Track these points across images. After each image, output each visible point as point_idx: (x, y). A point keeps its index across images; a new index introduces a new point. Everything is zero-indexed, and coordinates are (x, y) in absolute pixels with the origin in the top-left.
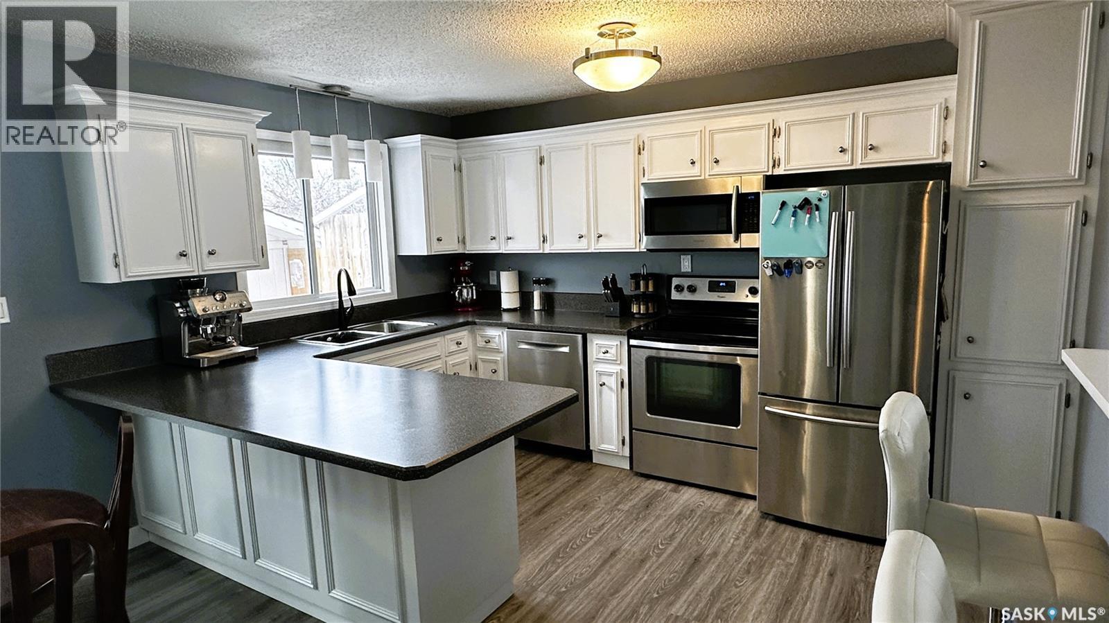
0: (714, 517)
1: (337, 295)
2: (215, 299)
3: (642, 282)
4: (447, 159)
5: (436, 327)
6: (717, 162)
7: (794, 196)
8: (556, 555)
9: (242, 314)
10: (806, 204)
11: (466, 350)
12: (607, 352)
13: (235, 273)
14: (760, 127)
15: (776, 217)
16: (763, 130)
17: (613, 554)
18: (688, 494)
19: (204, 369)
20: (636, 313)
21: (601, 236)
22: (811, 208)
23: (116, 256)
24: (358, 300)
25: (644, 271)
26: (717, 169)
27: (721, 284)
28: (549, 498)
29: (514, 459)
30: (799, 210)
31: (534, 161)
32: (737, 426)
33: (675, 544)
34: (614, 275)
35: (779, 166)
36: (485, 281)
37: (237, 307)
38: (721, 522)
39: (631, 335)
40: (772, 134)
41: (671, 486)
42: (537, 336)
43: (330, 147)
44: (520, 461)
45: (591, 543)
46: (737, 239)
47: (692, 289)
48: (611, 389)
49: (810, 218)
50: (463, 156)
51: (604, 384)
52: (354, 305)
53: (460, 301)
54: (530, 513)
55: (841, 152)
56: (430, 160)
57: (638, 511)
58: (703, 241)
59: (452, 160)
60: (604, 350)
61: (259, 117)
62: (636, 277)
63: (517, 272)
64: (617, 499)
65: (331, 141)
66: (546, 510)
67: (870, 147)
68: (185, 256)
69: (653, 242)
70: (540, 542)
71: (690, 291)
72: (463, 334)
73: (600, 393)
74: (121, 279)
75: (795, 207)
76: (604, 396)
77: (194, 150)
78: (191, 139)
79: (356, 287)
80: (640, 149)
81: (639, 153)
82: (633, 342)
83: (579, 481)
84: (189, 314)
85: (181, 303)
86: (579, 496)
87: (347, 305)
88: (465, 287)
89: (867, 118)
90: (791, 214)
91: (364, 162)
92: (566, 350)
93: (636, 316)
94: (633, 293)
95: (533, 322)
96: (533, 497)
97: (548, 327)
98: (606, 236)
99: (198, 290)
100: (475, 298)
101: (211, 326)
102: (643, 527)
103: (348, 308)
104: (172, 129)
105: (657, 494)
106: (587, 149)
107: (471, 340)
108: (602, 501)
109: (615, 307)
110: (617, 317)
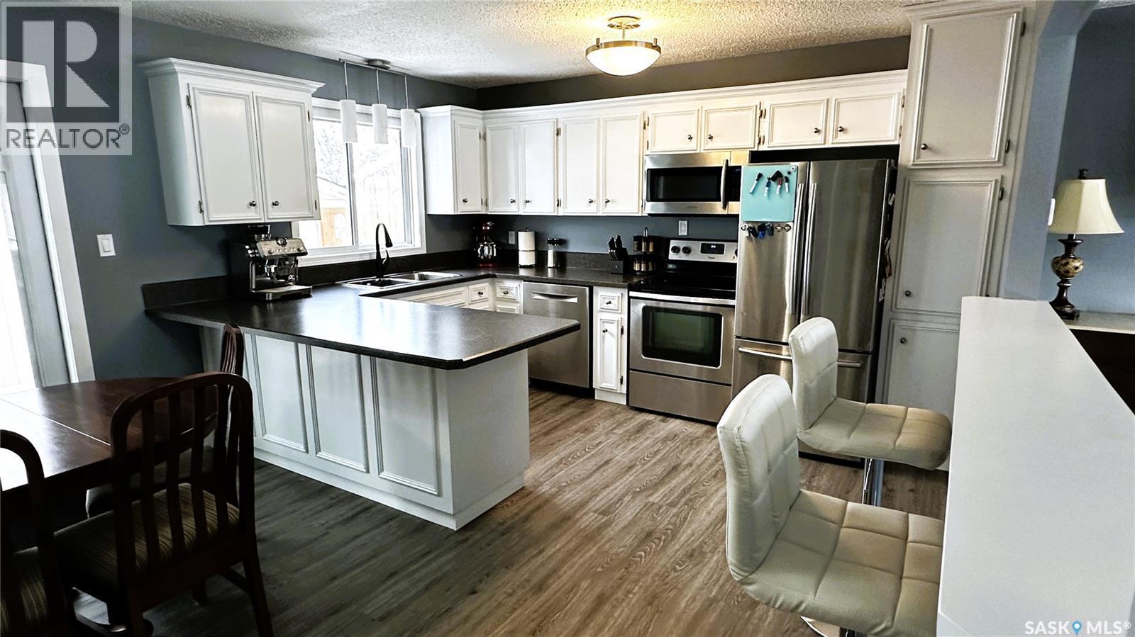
0: (693, 440)
1: (375, 248)
2: (278, 243)
3: (643, 244)
4: (474, 128)
5: (461, 277)
6: (711, 138)
7: (769, 169)
8: (560, 462)
9: (298, 258)
10: (778, 177)
11: (486, 300)
12: (610, 303)
13: (290, 223)
14: (749, 108)
15: (753, 187)
16: (751, 111)
17: (607, 463)
18: (674, 425)
19: (269, 302)
20: (638, 271)
21: (609, 201)
22: (782, 180)
23: (200, 203)
24: (394, 253)
25: (646, 234)
26: (711, 145)
27: (712, 246)
28: (556, 424)
29: (528, 395)
30: (772, 182)
31: (552, 132)
32: (718, 366)
33: (658, 457)
34: (619, 237)
35: (763, 143)
36: (504, 241)
37: (295, 251)
38: (698, 444)
39: (631, 288)
40: (758, 115)
41: (660, 418)
42: (550, 288)
43: (371, 115)
44: (531, 397)
45: (589, 455)
46: (725, 206)
47: (687, 250)
48: (612, 334)
49: (781, 188)
50: (487, 126)
51: (607, 331)
52: (390, 257)
53: (482, 257)
54: (540, 433)
55: (816, 132)
56: (458, 128)
57: (629, 434)
58: (696, 207)
59: (478, 129)
60: (607, 301)
61: (314, 87)
62: (638, 239)
63: (533, 232)
64: (614, 426)
65: (373, 109)
66: (553, 431)
67: (839, 129)
68: (254, 205)
69: (653, 208)
70: (547, 454)
71: (685, 252)
72: (484, 286)
73: (603, 338)
74: (204, 222)
75: (769, 179)
76: (606, 341)
77: (262, 114)
78: (259, 106)
79: (393, 240)
80: (645, 124)
81: (644, 128)
82: (633, 294)
83: (582, 412)
84: (257, 255)
85: (250, 246)
86: (581, 423)
87: (383, 256)
88: (487, 245)
89: (838, 104)
90: (766, 184)
91: (400, 129)
92: (575, 300)
93: (638, 273)
94: (636, 253)
95: (547, 276)
96: (542, 422)
97: (559, 280)
98: (613, 201)
99: (263, 235)
100: (495, 255)
101: (274, 266)
102: (634, 445)
103: (384, 259)
104: (244, 97)
105: (648, 423)
106: (599, 125)
107: (491, 290)
108: (600, 427)
109: (619, 265)
110: (621, 274)
